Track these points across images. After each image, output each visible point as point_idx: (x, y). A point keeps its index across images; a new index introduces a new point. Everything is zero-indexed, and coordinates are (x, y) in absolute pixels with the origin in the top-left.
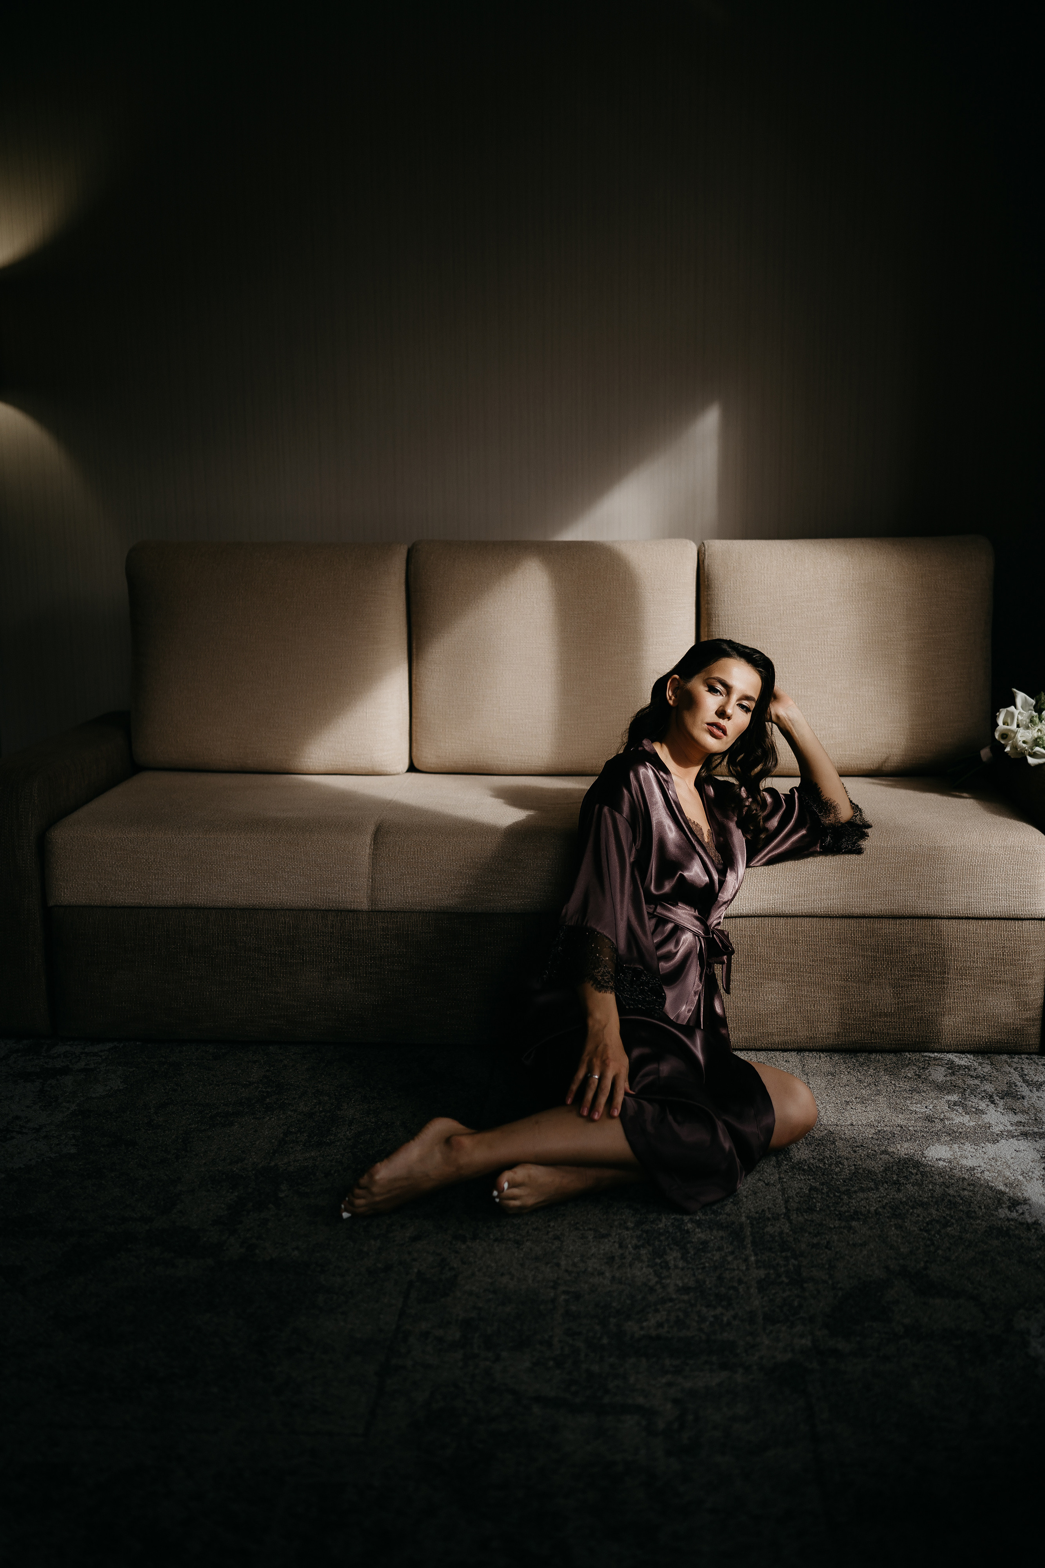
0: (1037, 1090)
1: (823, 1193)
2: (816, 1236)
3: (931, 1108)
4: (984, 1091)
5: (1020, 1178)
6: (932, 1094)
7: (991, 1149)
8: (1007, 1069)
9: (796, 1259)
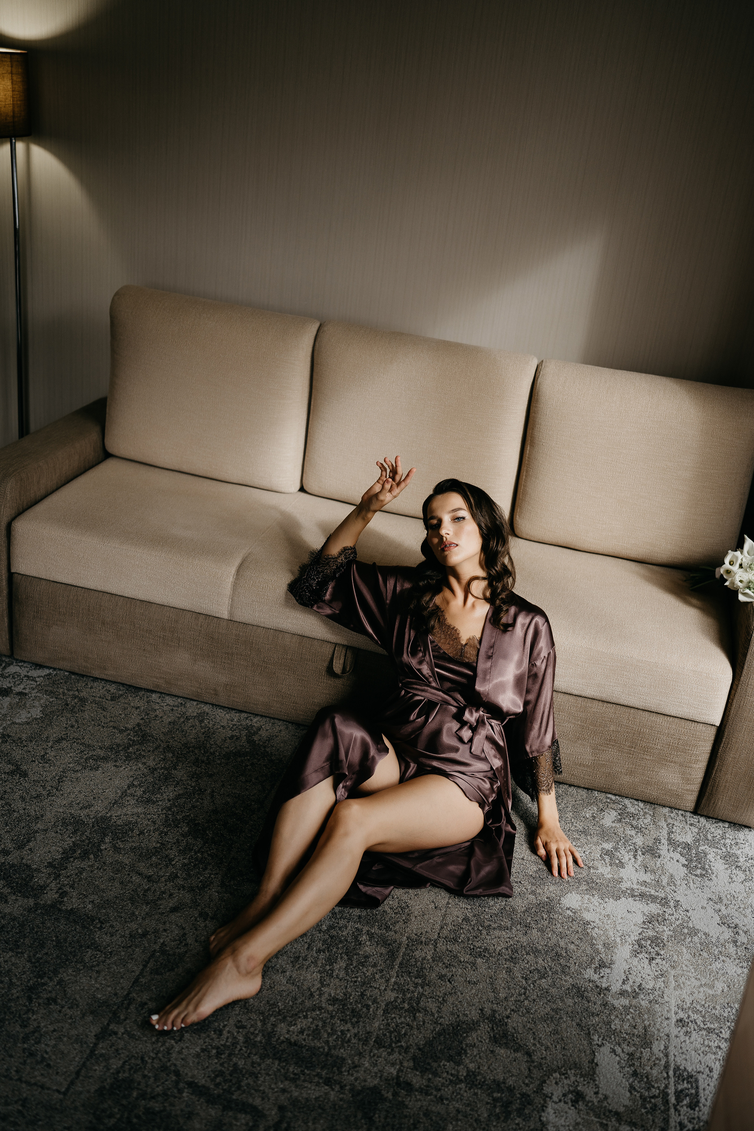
0: (673, 851)
1: (471, 925)
2: (447, 967)
3: (587, 853)
4: (634, 844)
5: (618, 940)
6: (595, 839)
7: (611, 905)
8: (663, 824)
9: (422, 988)
